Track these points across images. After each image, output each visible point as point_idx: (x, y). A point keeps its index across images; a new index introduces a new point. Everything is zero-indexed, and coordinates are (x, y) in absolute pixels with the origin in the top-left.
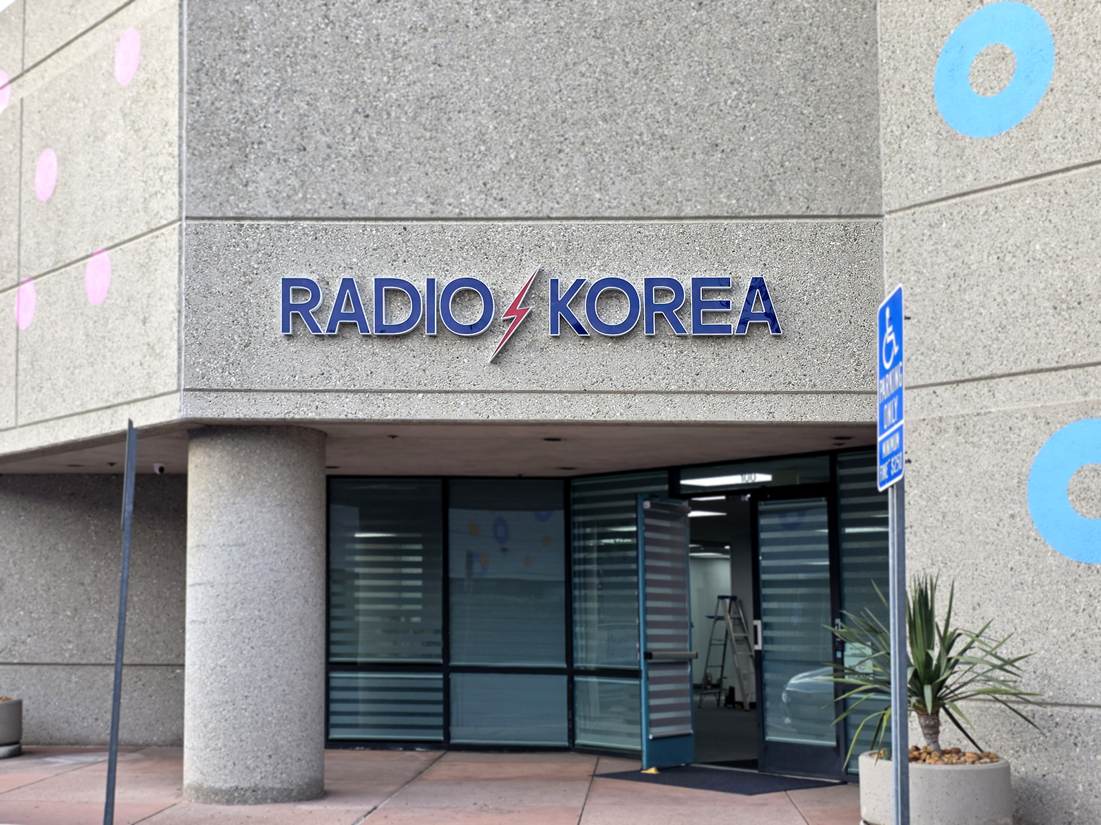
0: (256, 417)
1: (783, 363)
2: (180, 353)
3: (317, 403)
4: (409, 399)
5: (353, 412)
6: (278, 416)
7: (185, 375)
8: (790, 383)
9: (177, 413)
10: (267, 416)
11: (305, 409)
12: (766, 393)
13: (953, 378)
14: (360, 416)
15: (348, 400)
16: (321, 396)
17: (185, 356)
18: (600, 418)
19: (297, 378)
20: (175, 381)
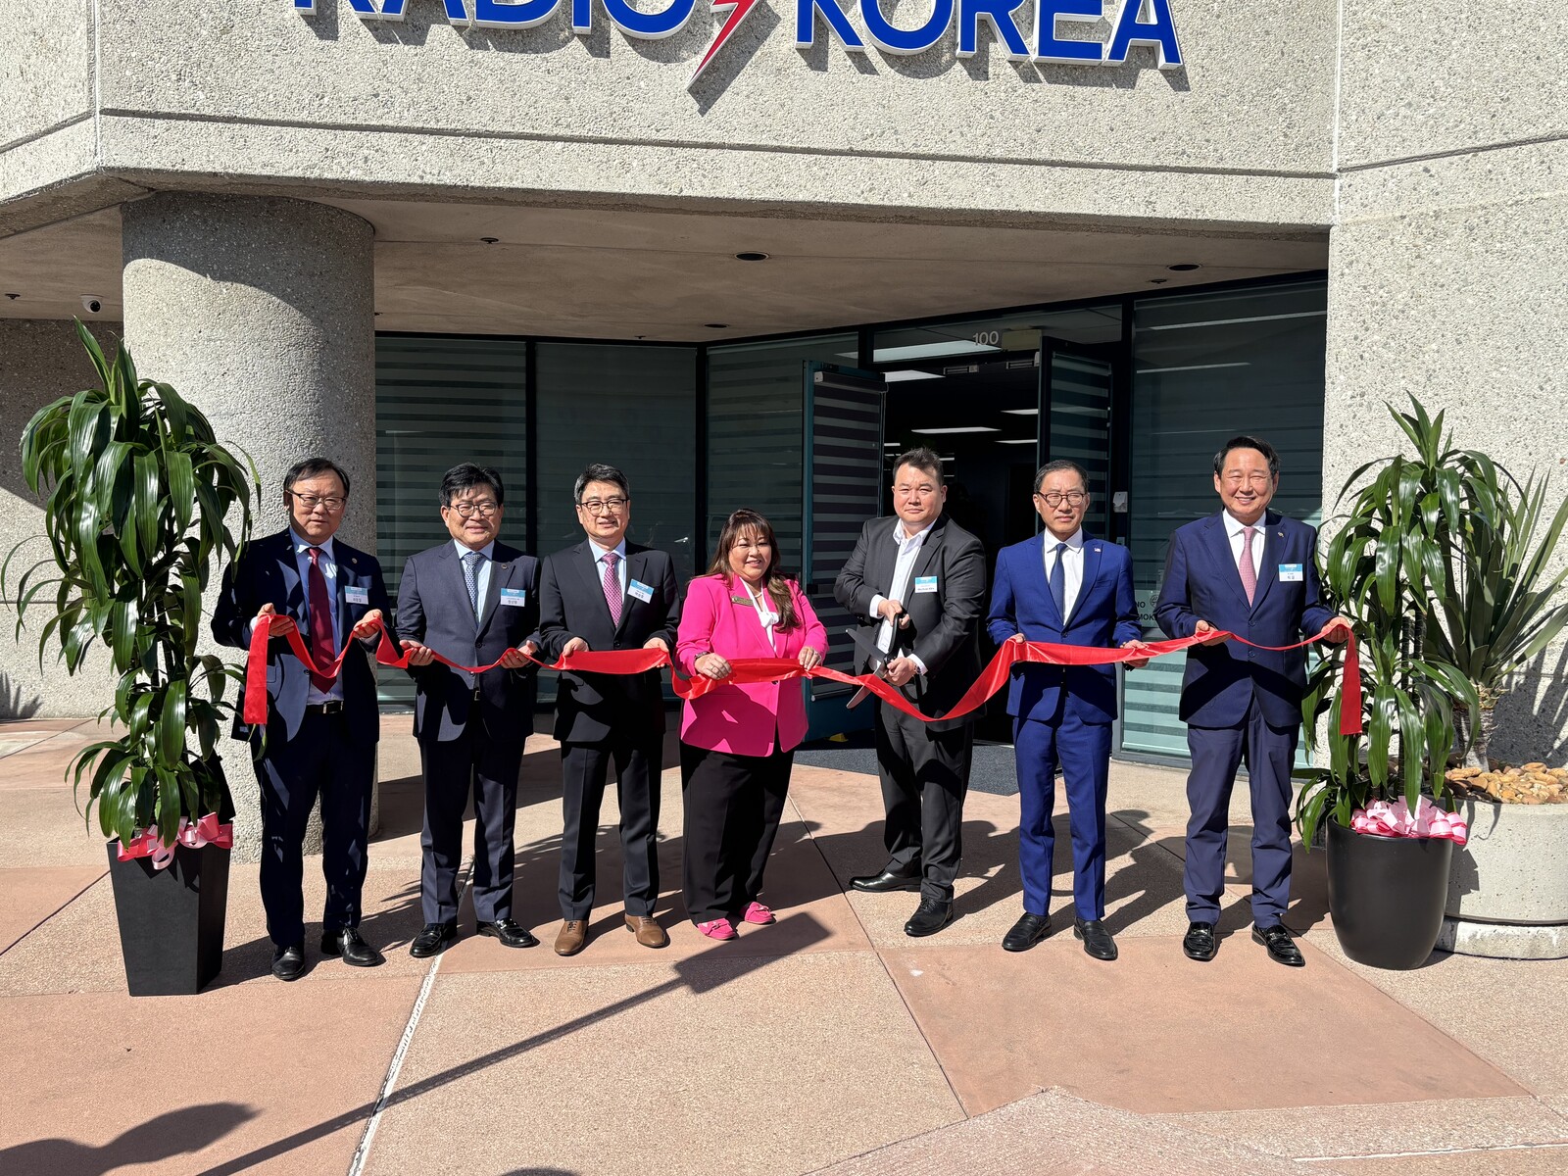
0: (247, 171)
1: (1175, 117)
2: (91, 40)
3: (366, 152)
4: (538, 151)
5: (435, 172)
6: (292, 174)
7: (103, 82)
8: (1184, 153)
9: (89, 159)
10: (267, 171)
11: (344, 162)
12: (1144, 169)
13: (1469, 144)
14: (448, 179)
15: (424, 147)
16: (373, 137)
17: (102, 45)
18: (875, 200)
19: (326, 99)
20: (84, 95)
